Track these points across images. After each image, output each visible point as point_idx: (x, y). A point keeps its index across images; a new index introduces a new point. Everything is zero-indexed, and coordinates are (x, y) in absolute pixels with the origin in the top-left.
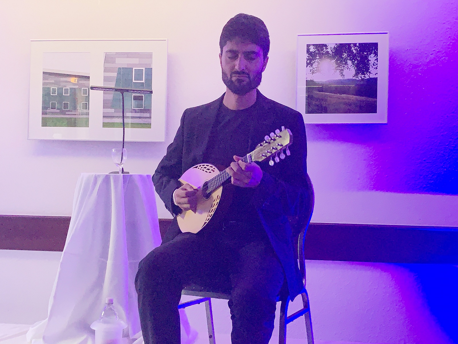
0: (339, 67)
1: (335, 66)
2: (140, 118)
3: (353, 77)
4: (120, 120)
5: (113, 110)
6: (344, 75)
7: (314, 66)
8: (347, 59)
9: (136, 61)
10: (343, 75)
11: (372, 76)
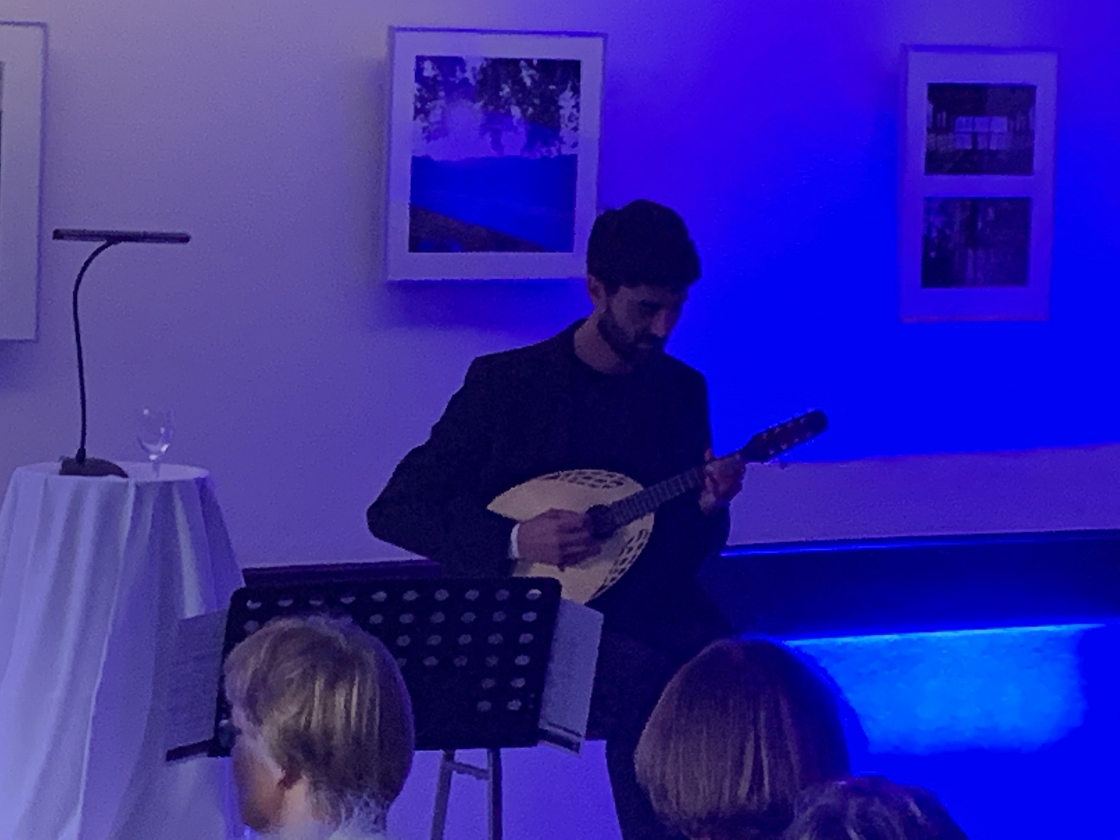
1: (481, 118)
3: (523, 151)
6: (501, 147)
7: (435, 116)
8: (511, 103)
10: (496, 144)
11: (566, 151)
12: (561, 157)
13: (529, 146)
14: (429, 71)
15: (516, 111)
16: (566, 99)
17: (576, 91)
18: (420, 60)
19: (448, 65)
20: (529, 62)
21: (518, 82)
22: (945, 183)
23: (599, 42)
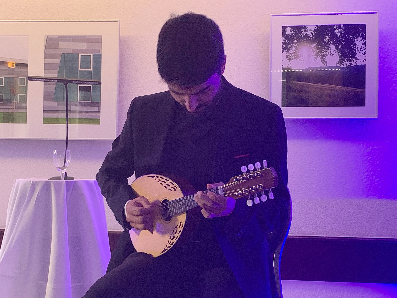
0: (321, 52)
1: (315, 51)
2: (87, 112)
3: (337, 64)
4: (64, 115)
5: (55, 104)
6: (326, 62)
7: (291, 51)
8: (330, 43)
9: (82, 45)
10: (324, 62)
11: (359, 63)
13: (341, 62)
14: (289, 32)
15: (333, 47)
16: (359, 42)
18: (284, 28)
19: (298, 29)
20: (339, 26)
23: (374, 16)
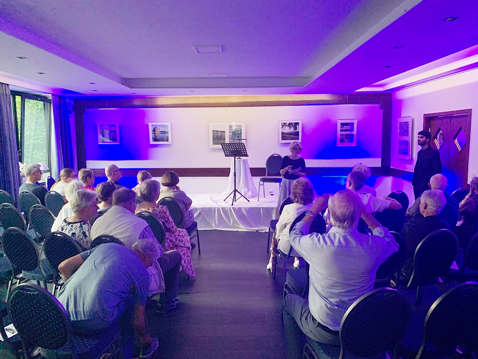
1: (289, 128)
5: (232, 140)
6: (291, 131)
7: (283, 128)
9: (237, 127)
12: (297, 131)
13: (294, 130)
14: (283, 124)
15: (292, 127)
16: (298, 126)
17: (299, 125)
18: (282, 123)
19: (285, 123)
20: (293, 123)
21: (292, 124)
22: (343, 133)
23: (301, 121)
